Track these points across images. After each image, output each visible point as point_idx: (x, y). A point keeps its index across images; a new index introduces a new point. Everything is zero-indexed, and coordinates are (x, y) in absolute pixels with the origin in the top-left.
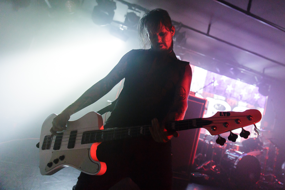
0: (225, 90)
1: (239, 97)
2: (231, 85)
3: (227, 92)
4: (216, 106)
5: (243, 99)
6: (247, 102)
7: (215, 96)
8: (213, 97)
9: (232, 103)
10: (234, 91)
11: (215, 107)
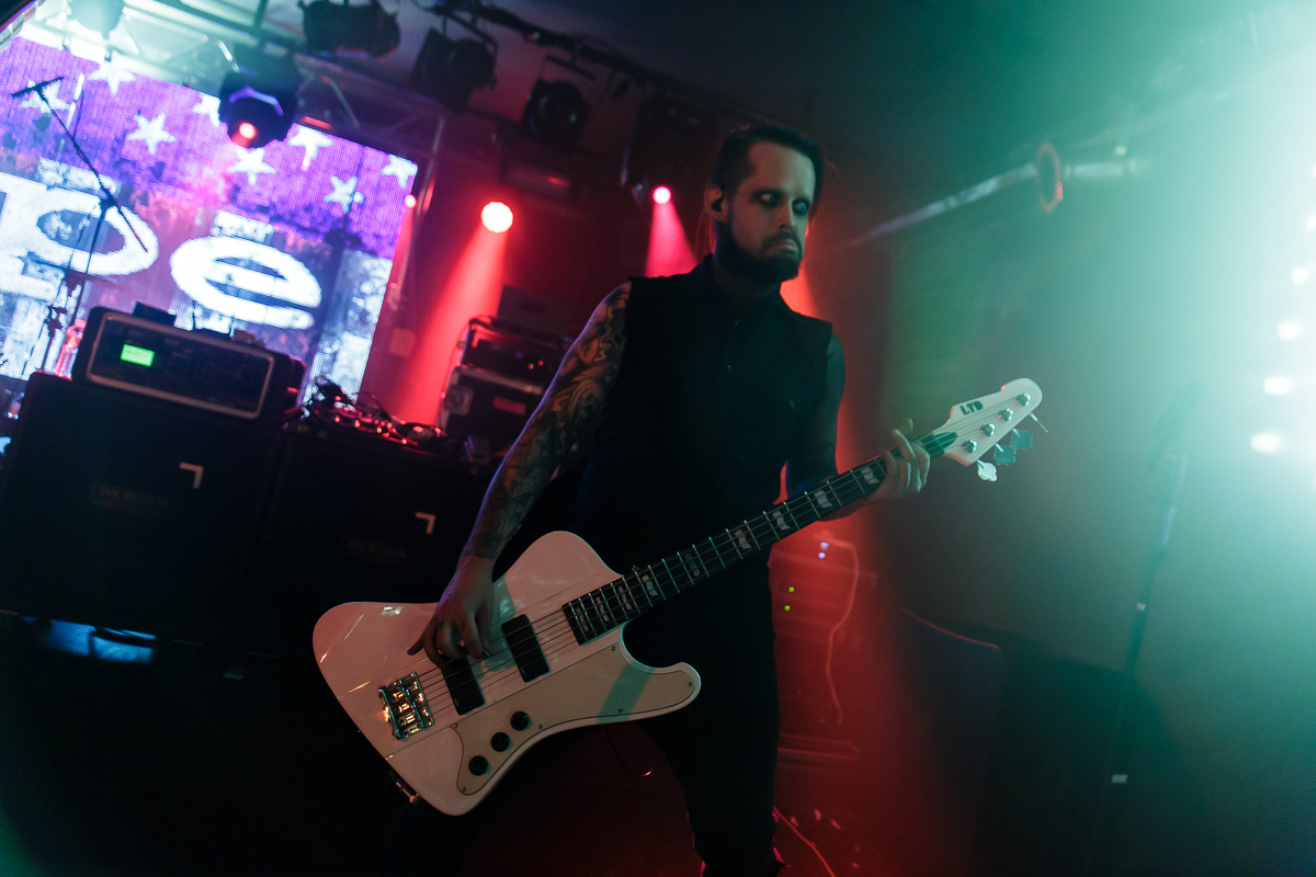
0: (120, 141)
1: (221, 188)
2: (159, 121)
3: (128, 150)
4: (56, 223)
5: (241, 198)
6: (275, 219)
7: (50, 169)
8: (33, 175)
9: (162, 213)
10: (180, 151)
11: (44, 231)
